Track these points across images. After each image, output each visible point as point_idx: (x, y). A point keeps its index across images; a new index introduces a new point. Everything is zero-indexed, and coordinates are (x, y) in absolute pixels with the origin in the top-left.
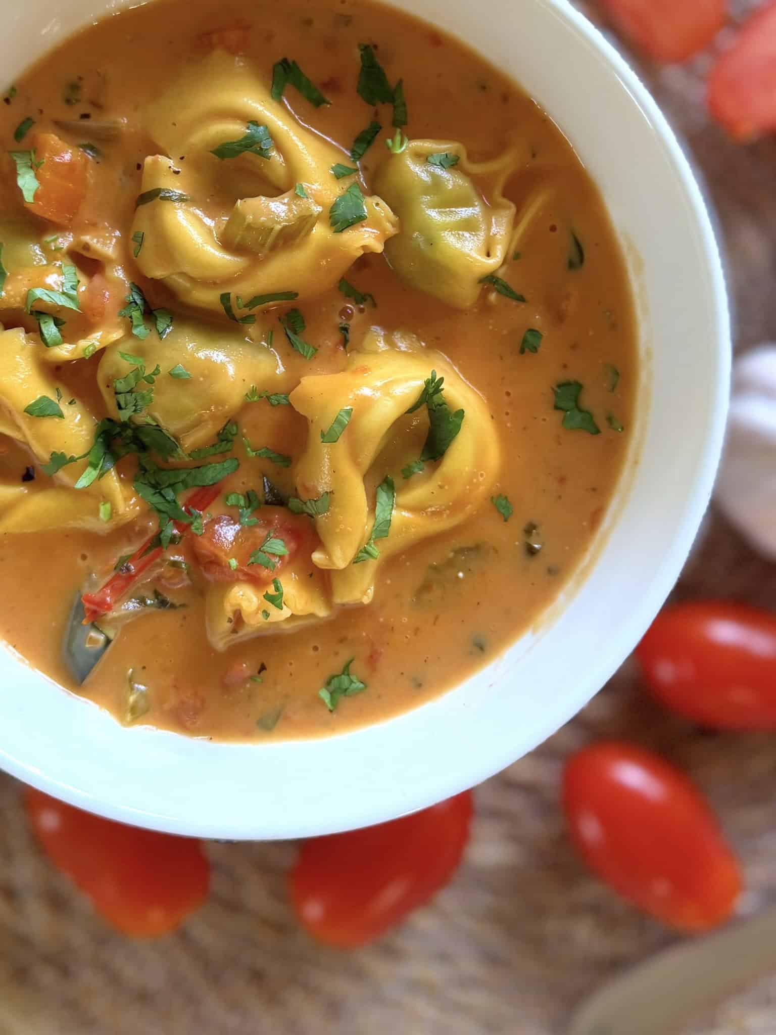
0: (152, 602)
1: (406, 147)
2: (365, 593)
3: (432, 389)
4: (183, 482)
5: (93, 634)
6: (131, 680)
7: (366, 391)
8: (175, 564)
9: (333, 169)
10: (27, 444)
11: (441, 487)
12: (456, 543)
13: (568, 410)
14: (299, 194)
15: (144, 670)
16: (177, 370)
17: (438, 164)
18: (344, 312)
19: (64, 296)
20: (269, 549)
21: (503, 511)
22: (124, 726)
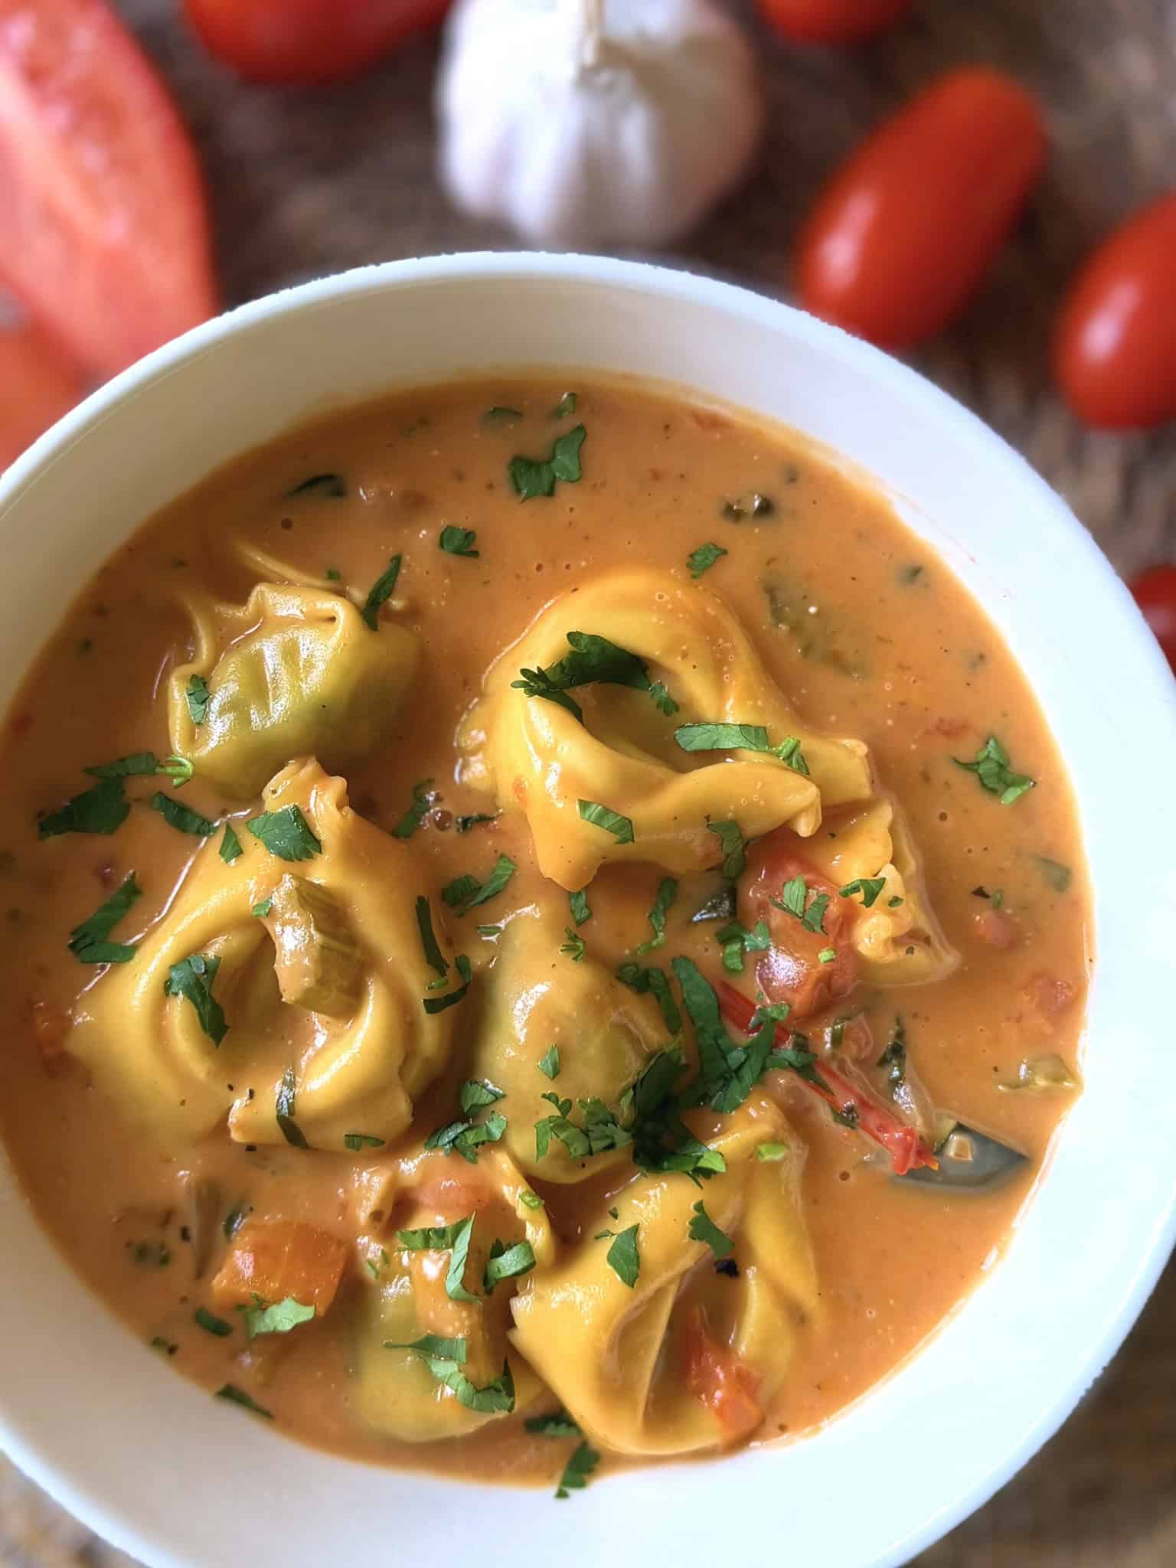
0: (895, 1068)
1: (182, 757)
2: (851, 752)
3: (540, 684)
4: (716, 1038)
5: (951, 1152)
6: (1016, 1085)
7: (552, 780)
8: (837, 1040)
9: (227, 861)
10: (683, 1275)
11: (685, 655)
12: (765, 620)
13: (554, 477)
14: (267, 910)
15: (999, 1069)
16: (547, 1066)
17: (203, 707)
18: (441, 825)
19: (456, 1244)
20: (799, 906)
21: (712, 559)
22: (1082, 1089)
